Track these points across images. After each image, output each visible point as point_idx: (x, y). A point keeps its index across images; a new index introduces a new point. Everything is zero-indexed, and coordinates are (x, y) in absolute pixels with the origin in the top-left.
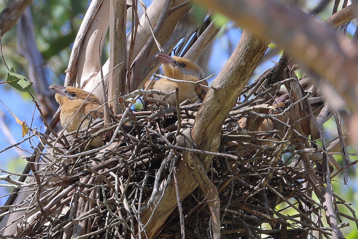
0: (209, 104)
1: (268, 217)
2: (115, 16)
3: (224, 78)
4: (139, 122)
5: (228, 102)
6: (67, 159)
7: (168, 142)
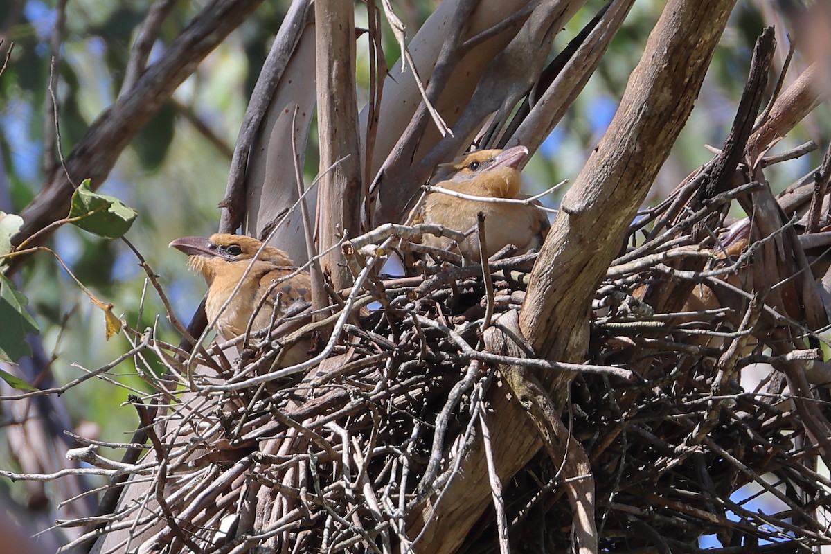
0: (558, 249)
1: (711, 519)
2: (329, 54)
3: (592, 186)
4: (395, 303)
5: (603, 242)
6: (222, 392)
7: (465, 345)
